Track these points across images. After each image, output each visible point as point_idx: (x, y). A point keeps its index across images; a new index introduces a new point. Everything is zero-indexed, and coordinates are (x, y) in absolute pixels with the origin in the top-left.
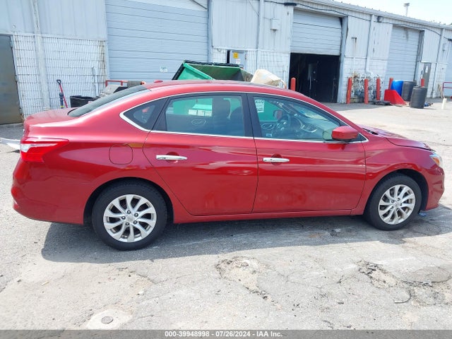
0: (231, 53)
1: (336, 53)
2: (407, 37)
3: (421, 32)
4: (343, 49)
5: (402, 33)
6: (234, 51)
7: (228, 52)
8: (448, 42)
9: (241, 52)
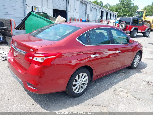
0: (33, 8)
1: (65, 10)
2: (83, 6)
3: (86, 4)
4: (67, 8)
5: (82, 4)
6: (35, 7)
7: (32, 7)
8: (92, 8)
9: (37, 7)
